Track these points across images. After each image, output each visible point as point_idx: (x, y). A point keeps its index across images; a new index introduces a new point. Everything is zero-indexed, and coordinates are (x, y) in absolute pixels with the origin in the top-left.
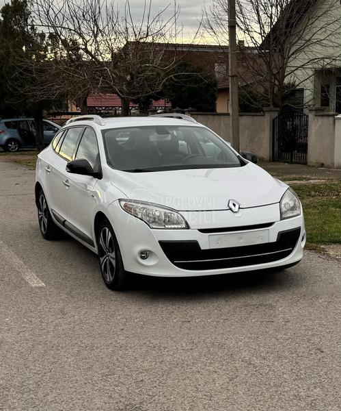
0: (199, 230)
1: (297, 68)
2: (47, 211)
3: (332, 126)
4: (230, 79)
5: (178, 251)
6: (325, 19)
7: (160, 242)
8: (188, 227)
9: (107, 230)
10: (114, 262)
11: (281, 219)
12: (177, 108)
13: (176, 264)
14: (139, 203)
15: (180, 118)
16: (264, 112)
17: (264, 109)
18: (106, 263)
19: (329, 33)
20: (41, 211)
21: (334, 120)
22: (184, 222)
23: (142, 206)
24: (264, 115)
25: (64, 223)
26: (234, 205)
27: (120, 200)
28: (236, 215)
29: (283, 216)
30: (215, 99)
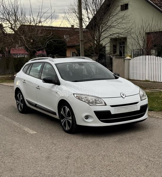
0: (110, 106)
1: (106, 37)
2: (23, 101)
3: (123, 62)
4: (80, 42)
5: (102, 115)
6: (117, 17)
7: (95, 112)
8: (106, 105)
9: (66, 107)
10: (71, 121)
11: (141, 101)
12: (50, 55)
13: (101, 121)
14: (82, 95)
15: (84, 58)
16: (92, 56)
17: (92, 55)
18: (65, 122)
19: (118, 22)
20: (18, 100)
21: (124, 60)
22: (104, 103)
23: (84, 96)
24: (92, 58)
25: (36, 106)
26: (123, 95)
27: (74, 94)
28: (124, 99)
29: (142, 99)
30: (66, 51)
